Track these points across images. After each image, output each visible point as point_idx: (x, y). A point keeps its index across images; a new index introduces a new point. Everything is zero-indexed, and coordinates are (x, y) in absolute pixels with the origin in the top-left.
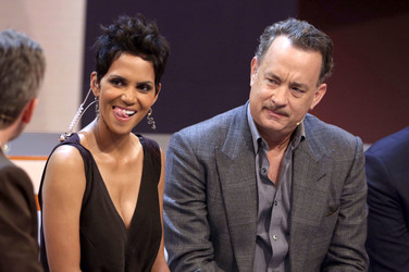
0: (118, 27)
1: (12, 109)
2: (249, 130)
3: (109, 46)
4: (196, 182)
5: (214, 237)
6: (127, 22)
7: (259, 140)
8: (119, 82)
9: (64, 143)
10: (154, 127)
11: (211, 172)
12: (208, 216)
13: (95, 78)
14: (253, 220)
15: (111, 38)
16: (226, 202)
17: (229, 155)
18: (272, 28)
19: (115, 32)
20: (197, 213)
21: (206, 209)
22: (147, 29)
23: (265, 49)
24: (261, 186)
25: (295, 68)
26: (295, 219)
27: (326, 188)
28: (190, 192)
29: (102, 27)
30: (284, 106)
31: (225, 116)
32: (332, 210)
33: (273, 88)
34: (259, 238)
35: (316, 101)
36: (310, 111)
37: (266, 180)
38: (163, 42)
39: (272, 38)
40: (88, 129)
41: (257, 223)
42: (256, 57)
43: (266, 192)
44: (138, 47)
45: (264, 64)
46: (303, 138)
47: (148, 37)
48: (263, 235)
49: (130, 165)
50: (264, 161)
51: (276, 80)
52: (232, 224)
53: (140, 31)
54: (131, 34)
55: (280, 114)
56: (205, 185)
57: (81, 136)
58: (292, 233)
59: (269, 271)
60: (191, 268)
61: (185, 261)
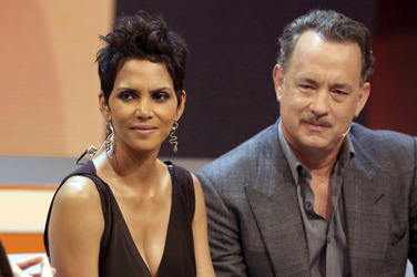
2: (285, 157)
7: (299, 168)
8: (130, 95)
10: (176, 149)
11: (245, 217)
14: (305, 267)
17: (264, 191)
18: (294, 25)
20: (233, 268)
21: (244, 262)
23: (289, 52)
24: (308, 223)
25: (332, 65)
26: (355, 254)
28: (221, 245)
30: (326, 114)
31: (252, 143)
33: (308, 95)
35: (360, 106)
36: (355, 120)
37: (312, 216)
39: (296, 37)
41: (310, 269)
42: (278, 65)
43: (315, 229)
45: (292, 70)
46: (352, 154)
50: (308, 194)
51: (311, 85)
55: (322, 126)
56: (239, 234)
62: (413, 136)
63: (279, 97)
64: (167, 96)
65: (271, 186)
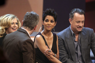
2: (71, 32)
4: (62, 43)
5: (68, 53)
7: (74, 34)
9: (38, 34)
10: (54, 31)
11: (65, 41)
14: (74, 50)
16: (69, 47)
31: (66, 30)
32: (89, 45)
34: (76, 53)
37: (75, 41)
40: (43, 31)
43: (76, 43)
46: (82, 31)
47: (52, 12)
48: (77, 52)
49: (51, 39)
50: (75, 38)
52: (70, 51)
54: (48, 11)
57: (41, 33)
58: (82, 50)
59: (79, 59)
60: (66, 60)
61: (64, 59)
62: (92, 28)
64: (53, 22)
65: (69, 37)
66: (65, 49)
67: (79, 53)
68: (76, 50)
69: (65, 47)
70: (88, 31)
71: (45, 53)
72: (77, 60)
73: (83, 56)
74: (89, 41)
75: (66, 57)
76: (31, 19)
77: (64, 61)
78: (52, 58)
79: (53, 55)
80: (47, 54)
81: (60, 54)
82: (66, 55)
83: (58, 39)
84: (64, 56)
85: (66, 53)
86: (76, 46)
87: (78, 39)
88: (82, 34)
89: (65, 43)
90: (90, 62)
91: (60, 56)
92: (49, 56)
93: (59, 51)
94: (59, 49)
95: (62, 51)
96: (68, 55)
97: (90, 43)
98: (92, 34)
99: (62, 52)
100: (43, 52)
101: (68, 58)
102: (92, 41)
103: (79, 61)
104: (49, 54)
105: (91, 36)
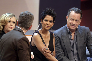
0: (46, 10)
1: (28, 26)
3: (44, 14)
5: (64, 51)
6: (48, 9)
7: (70, 32)
8: (46, 20)
10: (52, 30)
11: (61, 39)
12: (62, 47)
13: (42, 20)
15: (45, 12)
17: (64, 35)
18: (70, 10)
19: (46, 11)
20: (60, 47)
21: (61, 46)
22: (52, 10)
23: (69, 14)
24: (71, 41)
26: (78, 45)
27: (83, 39)
29: (43, 10)
31: (62, 28)
32: (85, 43)
34: (72, 51)
37: (71, 39)
38: (55, 13)
39: (70, 12)
40: (40, 30)
42: (67, 16)
43: (72, 41)
44: (50, 14)
45: (70, 17)
47: (52, 12)
48: (73, 50)
49: (48, 37)
50: (71, 36)
51: (73, 20)
52: (66, 49)
53: (51, 11)
54: (49, 11)
55: (74, 26)
57: (39, 31)
58: (78, 48)
59: (74, 57)
60: (61, 58)
61: (60, 56)
62: (88, 27)
63: (67, 21)
65: (65, 35)
66: (61, 47)
67: (75, 51)
68: (72, 48)
69: (61, 45)
70: (84, 30)
71: (42, 51)
72: (73, 58)
73: (79, 54)
74: (85, 39)
75: (62, 55)
76: (26, 20)
77: (60, 59)
78: (49, 56)
79: (50, 53)
80: (44, 52)
81: (56, 52)
82: (62, 53)
83: (55, 37)
84: (60, 54)
85: (62, 51)
86: (72, 44)
87: (74, 37)
88: (78, 32)
89: (62, 41)
90: (86, 59)
91: (56, 54)
92: (46, 54)
93: (56, 49)
94: (55, 47)
95: (58, 48)
96: (64, 53)
97: (86, 41)
98: (88, 32)
99: (58, 50)
100: (40, 50)
101: (64, 56)
102: (88, 39)
103: (75, 58)
104: (46, 52)
105: (87, 34)
